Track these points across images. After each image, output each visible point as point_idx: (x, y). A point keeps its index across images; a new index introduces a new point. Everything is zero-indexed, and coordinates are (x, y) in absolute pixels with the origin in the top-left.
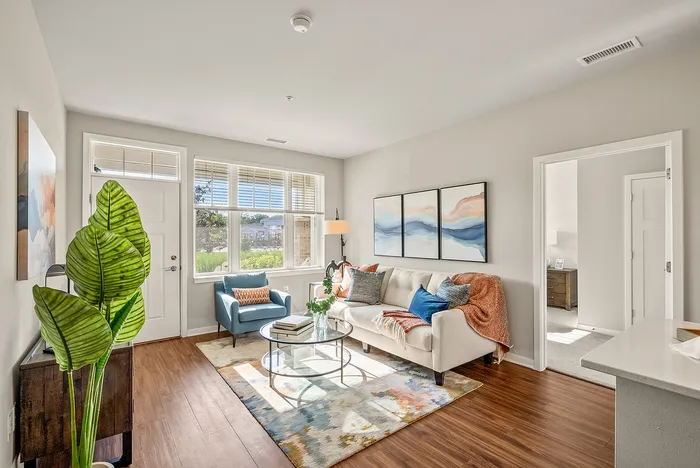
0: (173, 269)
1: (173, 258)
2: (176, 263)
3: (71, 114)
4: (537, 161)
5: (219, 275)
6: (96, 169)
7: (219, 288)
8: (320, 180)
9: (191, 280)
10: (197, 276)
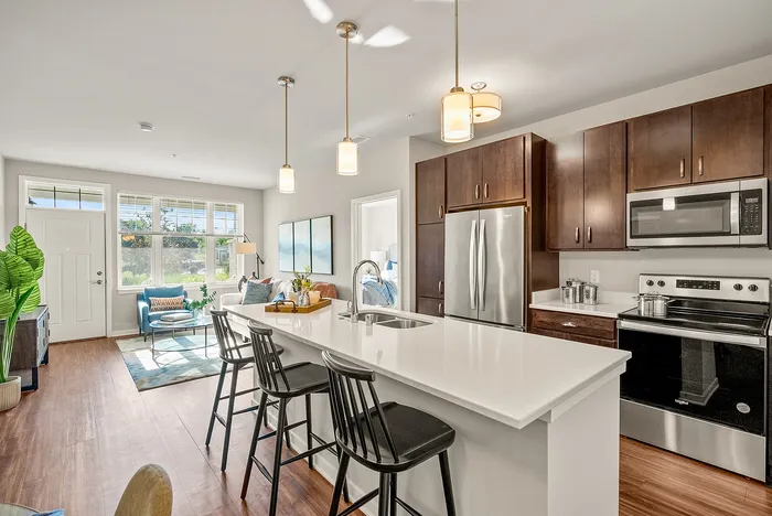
0: (99, 283)
1: (99, 274)
2: (102, 278)
3: (7, 161)
4: (353, 201)
5: (141, 288)
6: (31, 202)
7: (140, 297)
8: (240, 207)
9: (116, 291)
10: (121, 287)
